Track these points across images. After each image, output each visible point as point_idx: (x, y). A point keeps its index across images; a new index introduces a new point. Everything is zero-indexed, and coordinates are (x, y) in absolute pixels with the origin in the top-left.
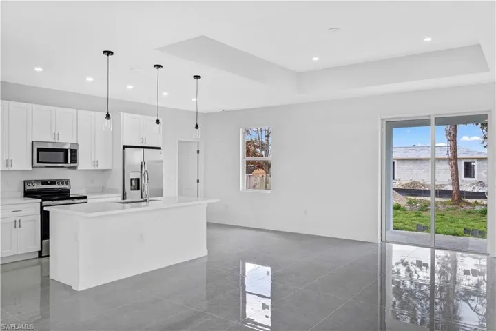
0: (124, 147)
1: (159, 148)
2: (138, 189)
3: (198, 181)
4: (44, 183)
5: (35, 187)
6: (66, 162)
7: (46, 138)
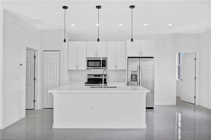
0: (128, 57)
1: (153, 58)
2: (136, 80)
3: (195, 78)
4: (95, 76)
5: (91, 77)
6: (100, 66)
7: (92, 55)
